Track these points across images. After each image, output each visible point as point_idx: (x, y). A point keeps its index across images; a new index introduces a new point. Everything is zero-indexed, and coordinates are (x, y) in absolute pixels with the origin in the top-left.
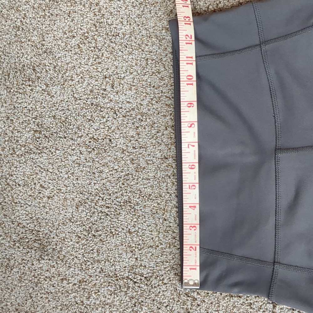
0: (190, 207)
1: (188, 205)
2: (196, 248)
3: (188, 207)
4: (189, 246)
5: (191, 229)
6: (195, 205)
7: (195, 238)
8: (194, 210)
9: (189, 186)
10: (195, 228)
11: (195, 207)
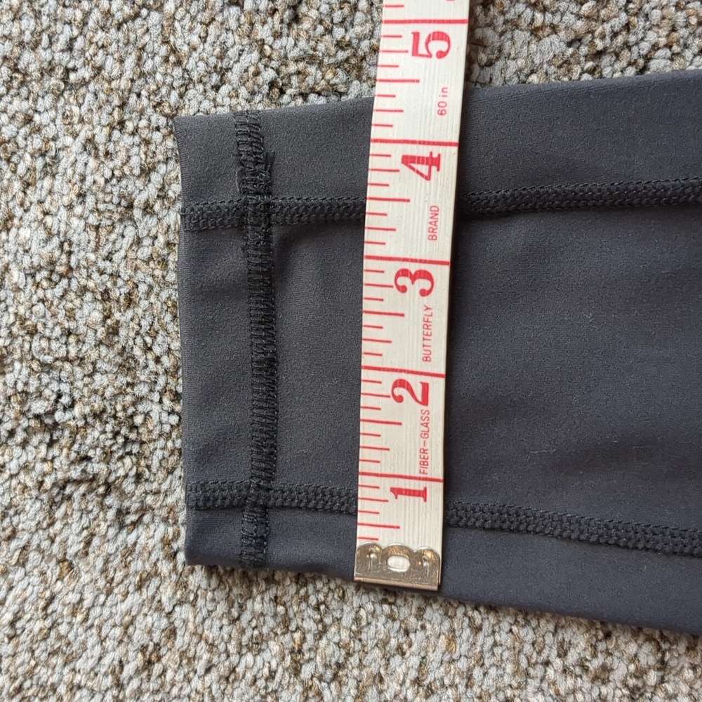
0: (407, 160)
1: (400, 151)
2: (425, 387)
3: (396, 162)
4: (389, 379)
5: (403, 289)
6: (436, 151)
7: (427, 336)
8: (428, 178)
9: (416, 35)
10: (423, 284)
11: (434, 162)
